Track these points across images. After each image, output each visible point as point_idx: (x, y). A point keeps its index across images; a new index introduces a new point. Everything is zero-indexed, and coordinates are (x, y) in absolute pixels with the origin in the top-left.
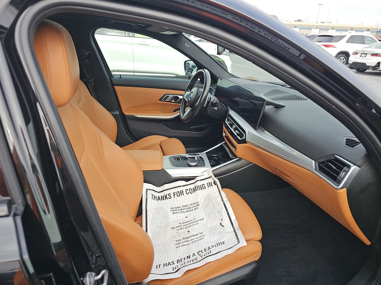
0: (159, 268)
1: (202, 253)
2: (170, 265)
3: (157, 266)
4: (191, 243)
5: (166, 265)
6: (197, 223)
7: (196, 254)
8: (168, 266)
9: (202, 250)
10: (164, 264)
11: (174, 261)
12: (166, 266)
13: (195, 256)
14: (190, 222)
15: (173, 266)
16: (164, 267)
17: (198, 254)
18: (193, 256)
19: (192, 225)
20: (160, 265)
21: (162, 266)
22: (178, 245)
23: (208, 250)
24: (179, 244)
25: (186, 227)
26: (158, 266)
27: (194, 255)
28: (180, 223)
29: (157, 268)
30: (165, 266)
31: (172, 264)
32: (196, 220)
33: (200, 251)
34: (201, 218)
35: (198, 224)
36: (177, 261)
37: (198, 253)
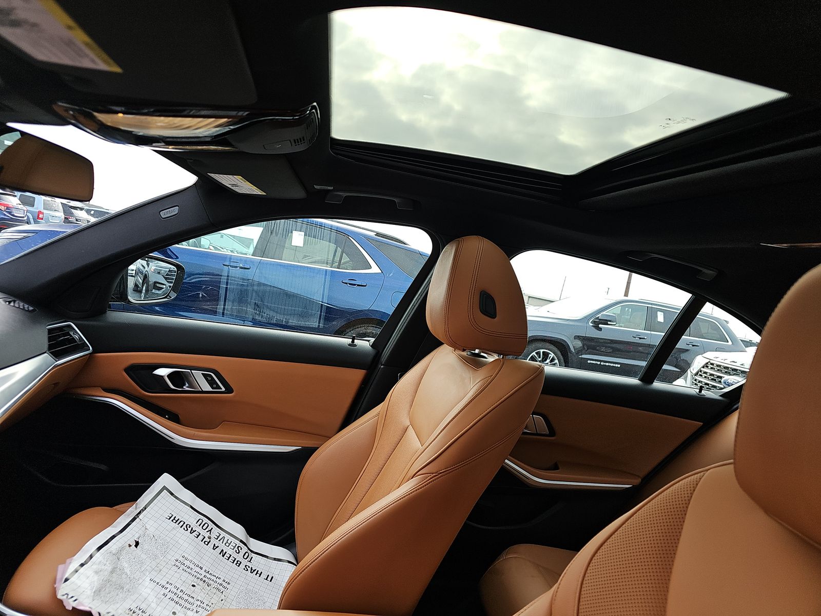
0: (268, 575)
1: (205, 537)
2: (252, 568)
3: (271, 581)
4: (204, 569)
5: (257, 573)
6: (167, 586)
7: (211, 545)
8: (255, 570)
9: (202, 541)
10: (260, 576)
11: (244, 569)
12: (258, 571)
13: (215, 544)
14: (177, 599)
15: (248, 564)
16: (261, 573)
17: (210, 541)
18: (218, 546)
19: (179, 590)
20: (266, 579)
21: (264, 576)
22: (224, 584)
23: (195, 531)
24: (221, 585)
25: (190, 600)
26: (269, 579)
27: (215, 547)
28: (197, 612)
29: (272, 577)
30: (259, 573)
31: (249, 567)
32: (164, 591)
33: (205, 542)
34: (153, 585)
35: (168, 583)
36: (240, 564)
37: (209, 543)
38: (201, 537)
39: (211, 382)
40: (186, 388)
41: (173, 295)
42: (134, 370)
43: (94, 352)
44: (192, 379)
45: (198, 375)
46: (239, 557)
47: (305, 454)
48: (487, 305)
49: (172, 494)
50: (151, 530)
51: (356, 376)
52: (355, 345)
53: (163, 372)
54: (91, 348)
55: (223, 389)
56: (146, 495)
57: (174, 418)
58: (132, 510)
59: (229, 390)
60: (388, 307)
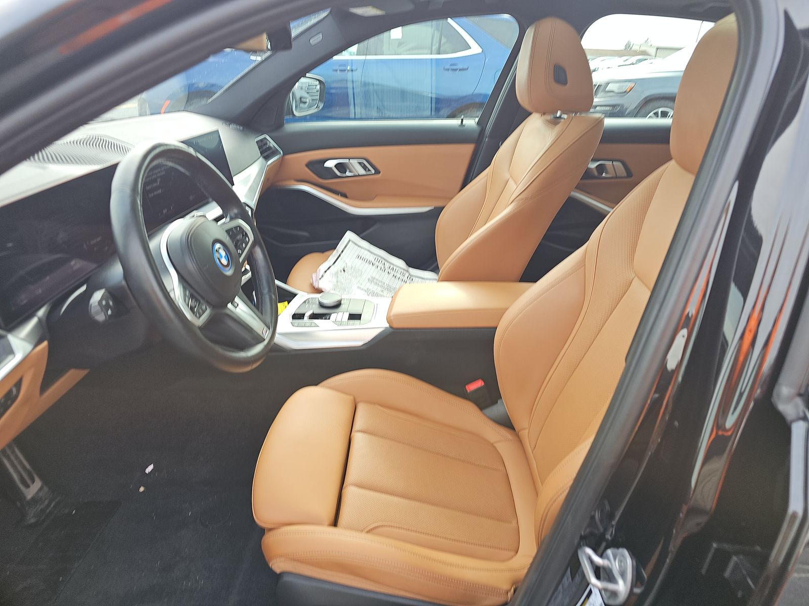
1: (381, 268)
7: (386, 272)
18: (391, 273)
23: (375, 264)
27: (389, 273)
33: (382, 270)
36: (406, 282)
37: (384, 271)
38: (379, 268)
39: (365, 167)
40: (348, 174)
41: (321, 106)
42: (311, 165)
43: (284, 154)
44: (351, 167)
45: (354, 162)
46: (405, 278)
47: (437, 211)
48: (559, 75)
49: (356, 244)
50: (349, 264)
51: (467, 150)
52: (464, 126)
53: (330, 164)
54: (282, 153)
55: (373, 171)
56: (341, 245)
57: (344, 195)
58: (335, 254)
59: (377, 172)
60: (487, 88)
